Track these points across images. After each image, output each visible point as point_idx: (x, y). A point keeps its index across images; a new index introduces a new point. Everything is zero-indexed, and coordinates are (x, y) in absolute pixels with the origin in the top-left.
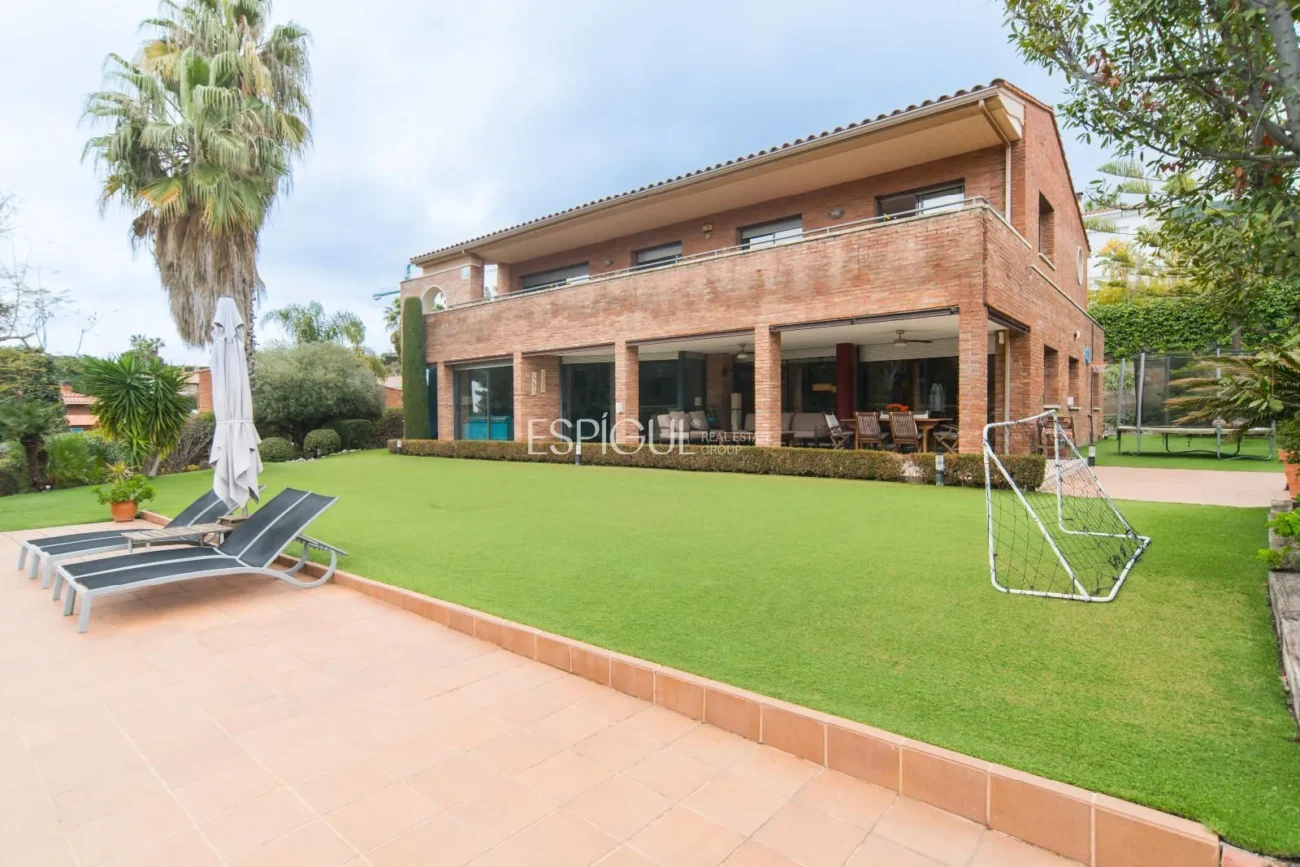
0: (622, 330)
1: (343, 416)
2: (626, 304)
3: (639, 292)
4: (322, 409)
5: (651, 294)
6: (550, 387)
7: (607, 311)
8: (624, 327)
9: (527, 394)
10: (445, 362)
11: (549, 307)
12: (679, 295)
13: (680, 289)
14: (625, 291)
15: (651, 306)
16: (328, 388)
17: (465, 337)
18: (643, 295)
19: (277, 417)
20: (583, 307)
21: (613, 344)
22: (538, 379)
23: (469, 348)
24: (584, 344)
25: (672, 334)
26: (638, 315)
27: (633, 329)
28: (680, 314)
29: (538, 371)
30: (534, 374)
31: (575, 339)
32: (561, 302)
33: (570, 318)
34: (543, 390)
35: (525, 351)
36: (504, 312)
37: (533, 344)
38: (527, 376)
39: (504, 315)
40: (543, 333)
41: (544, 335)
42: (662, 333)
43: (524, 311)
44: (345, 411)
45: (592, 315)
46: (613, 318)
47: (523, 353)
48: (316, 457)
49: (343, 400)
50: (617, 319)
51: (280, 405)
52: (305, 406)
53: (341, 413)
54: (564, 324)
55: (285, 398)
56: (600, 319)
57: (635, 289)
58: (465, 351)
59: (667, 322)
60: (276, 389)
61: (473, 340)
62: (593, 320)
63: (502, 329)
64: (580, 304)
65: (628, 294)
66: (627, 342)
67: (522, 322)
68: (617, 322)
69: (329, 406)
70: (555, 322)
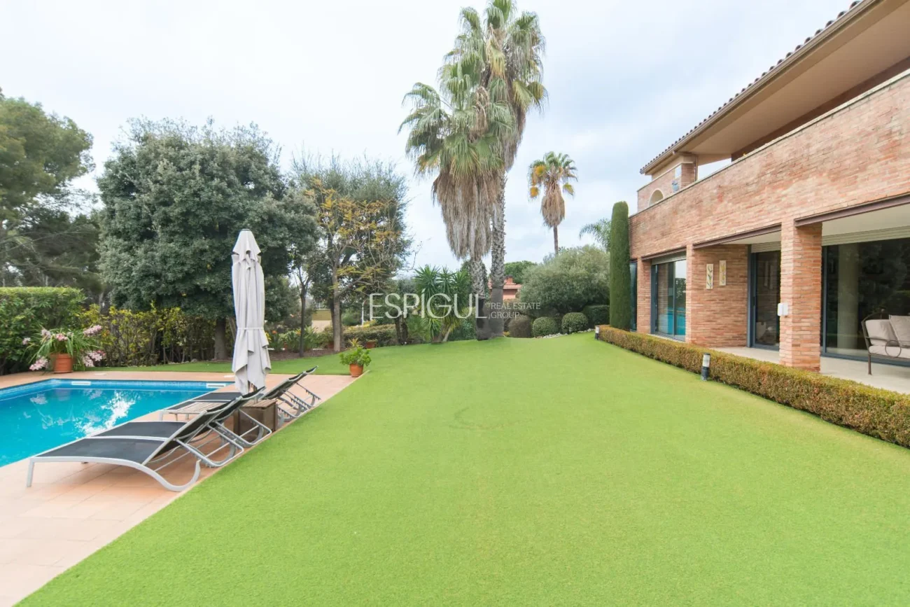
0: (790, 206)
1: (590, 303)
2: (796, 170)
3: (813, 149)
4: (573, 297)
5: (830, 148)
6: (731, 279)
7: (773, 184)
8: (794, 201)
9: (700, 288)
10: (643, 257)
11: (715, 191)
12: (874, 137)
13: (876, 129)
14: (795, 153)
15: (828, 166)
16: (578, 281)
17: (654, 233)
18: (818, 151)
19: (545, 303)
20: (747, 184)
21: (779, 226)
22: (716, 271)
23: (657, 243)
24: (748, 229)
25: (860, 201)
26: (812, 181)
27: (803, 203)
28: (874, 168)
29: (716, 263)
30: (710, 266)
31: (739, 224)
32: (726, 184)
33: (736, 200)
34: (722, 283)
35: (696, 242)
36: (680, 204)
37: (702, 234)
38: (701, 268)
39: (680, 207)
40: (709, 222)
41: (711, 223)
42: (844, 203)
43: (695, 199)
44: (592, 299)
45: (757, 193)
46: (780, 192)
47: (694, 245)
48: (568, 333)
49: (591, 290)
50: (784, 192)
51: (547, 294)
52: (562, 294)
53: (589, 301)
54: (729, 209)
55: (550, 289)
56: (764, 196)
57: (808, 146)
58: (654, 246)
59: (853, 183)
60: (546, 282)
61: (659, 235)
62: (757, 198)
63: (679, 222)
64: (745, 182)
65: (798, 155)
66: (798, 221)
67: (694, 212)
68: (785, 196)
69: (579, 294)
70: (720, 208)
